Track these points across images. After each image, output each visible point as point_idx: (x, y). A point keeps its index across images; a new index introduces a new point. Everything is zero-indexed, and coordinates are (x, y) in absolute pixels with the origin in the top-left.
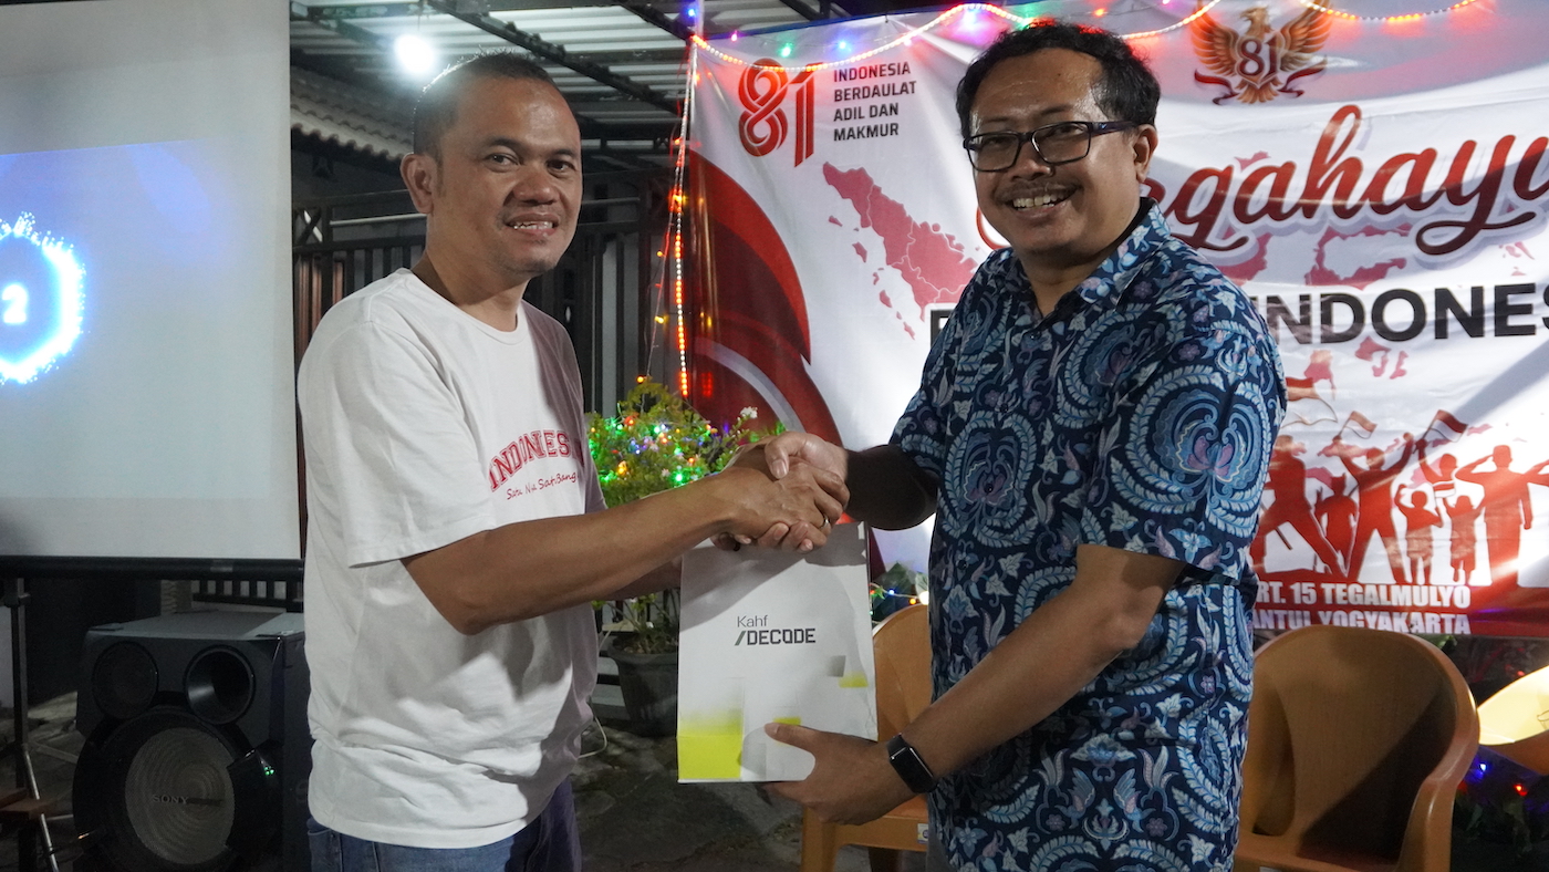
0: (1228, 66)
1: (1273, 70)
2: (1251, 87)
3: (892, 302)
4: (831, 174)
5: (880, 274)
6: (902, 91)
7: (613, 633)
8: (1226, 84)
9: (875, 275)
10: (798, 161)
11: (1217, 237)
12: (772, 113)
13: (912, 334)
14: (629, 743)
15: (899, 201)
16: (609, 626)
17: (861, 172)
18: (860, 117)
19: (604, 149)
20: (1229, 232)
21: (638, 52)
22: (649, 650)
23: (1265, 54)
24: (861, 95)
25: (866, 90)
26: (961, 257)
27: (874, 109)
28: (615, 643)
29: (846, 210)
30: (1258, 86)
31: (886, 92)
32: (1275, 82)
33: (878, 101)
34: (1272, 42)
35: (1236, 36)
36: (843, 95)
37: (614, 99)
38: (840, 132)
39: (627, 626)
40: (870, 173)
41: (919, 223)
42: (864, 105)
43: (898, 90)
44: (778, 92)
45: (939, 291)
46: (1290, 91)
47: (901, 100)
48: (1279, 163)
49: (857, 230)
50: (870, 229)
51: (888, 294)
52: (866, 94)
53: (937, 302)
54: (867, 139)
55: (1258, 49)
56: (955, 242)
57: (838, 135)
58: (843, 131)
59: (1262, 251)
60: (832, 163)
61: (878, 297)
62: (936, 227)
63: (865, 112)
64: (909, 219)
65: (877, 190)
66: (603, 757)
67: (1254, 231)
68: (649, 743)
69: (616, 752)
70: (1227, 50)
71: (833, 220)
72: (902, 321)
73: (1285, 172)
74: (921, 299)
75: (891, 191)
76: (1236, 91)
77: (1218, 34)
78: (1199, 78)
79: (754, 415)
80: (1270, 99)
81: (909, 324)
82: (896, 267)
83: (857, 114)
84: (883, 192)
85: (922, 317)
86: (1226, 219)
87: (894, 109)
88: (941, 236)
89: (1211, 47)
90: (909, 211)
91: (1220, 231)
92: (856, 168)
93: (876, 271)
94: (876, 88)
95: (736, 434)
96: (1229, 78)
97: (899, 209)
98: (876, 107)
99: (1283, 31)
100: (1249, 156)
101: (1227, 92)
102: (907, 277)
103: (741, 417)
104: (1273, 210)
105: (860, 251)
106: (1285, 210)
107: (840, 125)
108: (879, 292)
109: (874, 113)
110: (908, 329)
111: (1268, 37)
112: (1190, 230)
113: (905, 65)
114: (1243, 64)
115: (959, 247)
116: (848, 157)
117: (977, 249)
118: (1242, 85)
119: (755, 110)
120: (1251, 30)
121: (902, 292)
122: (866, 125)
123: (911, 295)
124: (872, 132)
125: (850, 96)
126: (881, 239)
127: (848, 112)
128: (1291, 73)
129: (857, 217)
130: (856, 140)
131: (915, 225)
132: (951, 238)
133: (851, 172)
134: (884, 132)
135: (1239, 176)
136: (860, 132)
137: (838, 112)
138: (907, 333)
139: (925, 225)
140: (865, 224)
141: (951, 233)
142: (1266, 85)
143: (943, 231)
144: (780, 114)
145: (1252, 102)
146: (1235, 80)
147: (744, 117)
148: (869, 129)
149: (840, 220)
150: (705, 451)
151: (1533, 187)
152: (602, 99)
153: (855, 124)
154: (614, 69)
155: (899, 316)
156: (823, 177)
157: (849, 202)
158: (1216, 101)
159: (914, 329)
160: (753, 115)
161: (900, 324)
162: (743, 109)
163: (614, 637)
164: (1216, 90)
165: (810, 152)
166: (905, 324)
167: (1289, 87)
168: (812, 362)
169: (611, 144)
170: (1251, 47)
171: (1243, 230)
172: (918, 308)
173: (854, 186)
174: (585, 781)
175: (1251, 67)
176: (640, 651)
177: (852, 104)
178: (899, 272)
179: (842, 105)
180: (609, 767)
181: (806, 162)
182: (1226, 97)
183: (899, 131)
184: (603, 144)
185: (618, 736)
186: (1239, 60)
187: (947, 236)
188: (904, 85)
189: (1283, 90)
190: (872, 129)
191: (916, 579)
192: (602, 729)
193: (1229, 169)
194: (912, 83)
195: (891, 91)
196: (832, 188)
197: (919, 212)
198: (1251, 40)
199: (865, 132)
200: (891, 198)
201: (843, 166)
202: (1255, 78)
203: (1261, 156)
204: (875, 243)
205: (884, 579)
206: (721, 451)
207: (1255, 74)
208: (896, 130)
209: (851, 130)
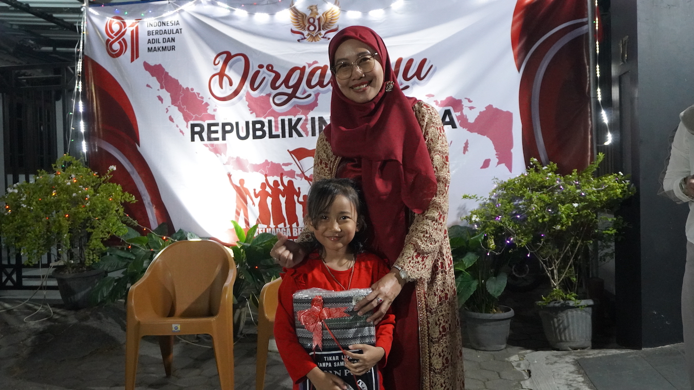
0: (304, 28)
1: (319, 30)
2: (312, 36)
3: (174, 120)
4: (147, 66)
5: (169, 108)
6: (176, 32)
7: (54, 267)
8: (303, 34)
9: (167, 109)
10: (132, 60)
11: (300, 94)
12: (120, 40)
13: (183, 134)
14: (63, 313)
15: (176, 78)
16: (53, 264)
17: (160, 65)
18: (159, 43)
19: (55, 51)
20: (305, 92)
21: (65, 8)
22: (71, 272)
23: (316, 23)
24: (159, 33)
25: (161, 31)
26: (203, 102)
27: (164, 40)
28: (55, 271)
29: (154, 81)
30: (314, 36)
31: (170, 32)
32: (320, 34)
33: (166, 36)
34: (319, 19)
35: (306, 16)
36: (151, 33)
37: (57, 29)
38: (150, 48)
39: (61, 263)
40: (164, 66)
41: (185, 87)
42: (161, 37)
43: (174, 32)
44: (123, 30)
45: (194, 116)
46: (326, 38)
47: (176, 36)
48: (322, 66)
49: (159, 90)
50: (164, 90)
51: (172, 117)
52: (161, 33)
53: (193, 120)
54: (162, 52)
55: (314, 22)
56: (200, 96)
57: (150, 50)
58: (152, 48)
59: (316, 99)
60: (147, 62)
61: (168, 118)
62: (192, 89)
63: (161, 41)
64: (181, 86)
65: (167, 73)
66: (50, 319)
67: (314, 92)
68: (73, 312)
69: (57, 317)
70: (303, 21)
71: (148, 86)
72: (179, 128)
73: (324, 69)
74: (187, 119)
75: (173, 74)
76: (306, 37)
77: (299, 14)
78: (293, 31)
79: (115, 168)
80: (318, 40)
81: (182, 130)
82: (175, 106)
83: (157, 41)
84: (170, 74)
85: (187, 127)
86: (303, 87)
87: (173, 40)
88: (194, 93)
89: (297, 20)
90: (181, 82)
91: (301, 91)
92: (158, 64)
93: (167, 107)
94: (165, 30)
95: (107, 177)
96: (303, 32)
97: (176, 82)
98: (165, 39)
99: (323, 15)
100: (311, 62)
101: (303, 37)
102: (180, 109)
103: (110, 170)
104: (321, 83)
105: (160, 99)
106: (325, 83)
107: (150, 46)
108: (169, 116)
109: (164, 41)
110: (181, 131)
111: (317, 17)
112: (290, 91)
113: (178, 21)
114: (309, 26)
115: (202, 98)
116: (154, 59)
117: (209, 99)
118: (309, 34)
119: (112, 38)
120: (311, 14)
121: (178, 116)
122: (162, 46)
123: (182, 118)
124: (164, 49)
125: (154, 34)
126: (169, 94)
127: (153, 40)
128: (326, 31)
129: (158, 85)
130: (157, 52)
131: (183, 88)
132: (199, 94)
133: (156, 66)
134: (169, 49)
135: (308, 70)
136: (159, 49)
137: (149, 40)
138: (181, 133)
139: (187, 88)
140: (162, 87)
141: (198, 92)
142: (317, 36)
143: (195, 91)
144: (124, 40)
145: (312, 41)
146: (306, 33)
147: (108, 40)
148: (163, 47)
149: (151, 86)
150: (93, 185)
151: (409, 76)
152: (51, 29)
153: (157, 45)
154: (55, 15)
155: (177, 126)
156: (143, 68)
157: (155, 78)
158: (299, 41)
159: (184, 132)
160: (112, 40)
161: (178, 129)
162: (107, 37)
163: (54, 269)
164: (299, 36)
165: (137, 56)
166: (180, 129)
167: (325, 36)
168: (140, 145)
169: (58, 49)
170: (311, 20)
171: (310, 91)
172: (185, 123)
173: (157, 71)
174: (41, 330)
175: (312, 28)
176: (67, 273)
177: (155, 37)
178: (177, 108)
179: (151, 37)
180: (53, 324)
181: (136, 61)
182: (302, 39)
183: (175, 49)
184: (54, 49)
185: (58, 311)
186: (307, 25)
187: (197, 93)
188: (177, 30)
189: (323, 37)
190: (164, 48)
191: (188, 235)
192: (51, 309)
193: (304, 67)
194: (181, 29)
195: (172, 32)
196: (147, 72)
197: (185, 83)
198: (310, 18)
199: (161, 49)
200: (173, 77)
201: (152, 63)
202: (313, 32)
203: (315, 62)
204: (166, 96)
205: (174, 235)
206: (100, 184)
207: (313, 31)
208: (174, 49)
209: (155, 48)
